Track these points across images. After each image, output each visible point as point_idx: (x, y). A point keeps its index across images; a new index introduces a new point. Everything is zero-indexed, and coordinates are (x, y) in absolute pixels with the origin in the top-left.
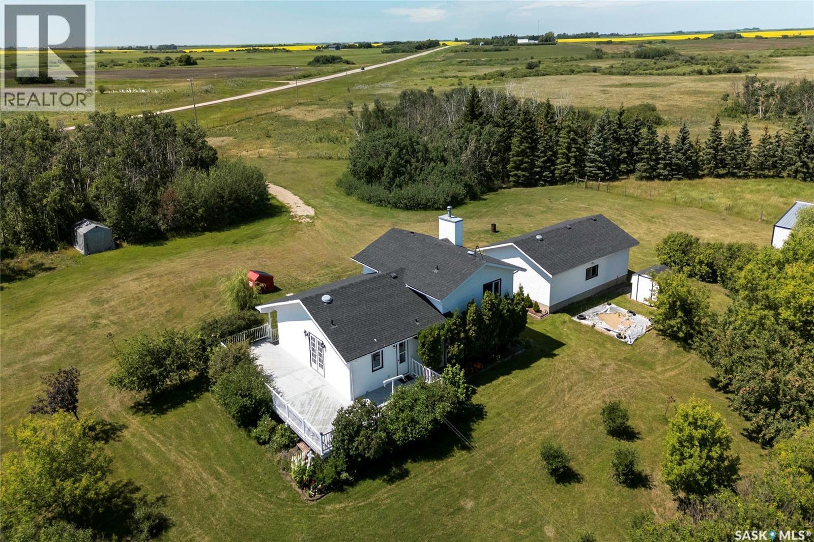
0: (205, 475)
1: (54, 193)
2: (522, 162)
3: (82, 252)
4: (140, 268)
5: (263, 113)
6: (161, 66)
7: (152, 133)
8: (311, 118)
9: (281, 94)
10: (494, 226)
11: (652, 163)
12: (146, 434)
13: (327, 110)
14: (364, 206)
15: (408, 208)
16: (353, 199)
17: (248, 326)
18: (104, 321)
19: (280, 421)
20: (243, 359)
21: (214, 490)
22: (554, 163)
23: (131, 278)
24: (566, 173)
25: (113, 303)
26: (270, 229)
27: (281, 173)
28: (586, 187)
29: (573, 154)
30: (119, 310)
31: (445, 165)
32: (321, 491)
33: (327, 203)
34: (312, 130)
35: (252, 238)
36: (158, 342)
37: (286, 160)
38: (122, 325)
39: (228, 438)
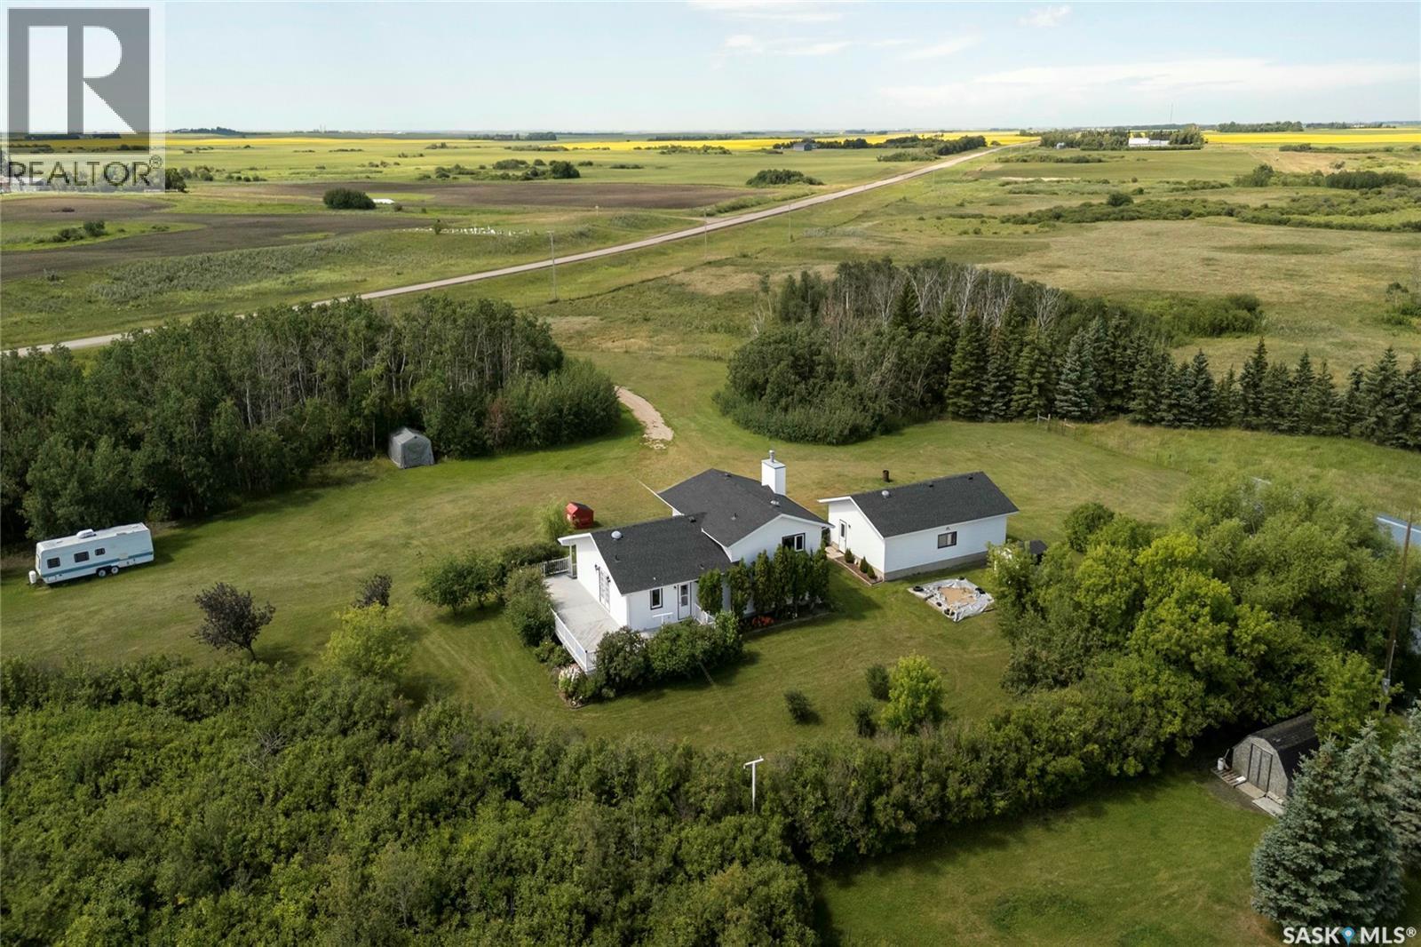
0: (488, 680)
1: (375, 394)
2: (964, 387)
3: (398, 465)
4: (457, 489)
5: (651, 277)
6: (527, 178)
7: (486, 326)
8: (716, 291)
9: (687, 243)
10: (886, 473)
11: (1150, 402)
12: (443, 643)
13: (745, 275)
14: (738, 432)
15: (791, 439)
16: (727, 422)
17: (548, 558)
18: (415, 542)
19: (559, 643)
20: (534, 584)
21: (494, 691)
22: (1009, 391)
23: (447, 499)
24: (1026, 407)
25: (425, 525)
26: (612, 454)
27: (647, 377)
28: (1049, 429)
29: (1036, 382)
30: (432, 532)
31: (851, 385)
32: (581, 701)
33: (693, 425)
34: (711, 310)
35: (588, 464)
36: (462, 560)
37: (660, 358)
38: (433, 546)
39: (513, 655)
